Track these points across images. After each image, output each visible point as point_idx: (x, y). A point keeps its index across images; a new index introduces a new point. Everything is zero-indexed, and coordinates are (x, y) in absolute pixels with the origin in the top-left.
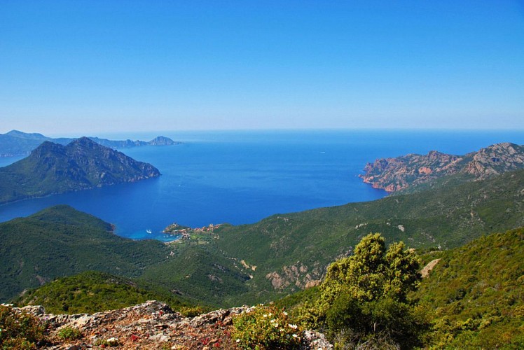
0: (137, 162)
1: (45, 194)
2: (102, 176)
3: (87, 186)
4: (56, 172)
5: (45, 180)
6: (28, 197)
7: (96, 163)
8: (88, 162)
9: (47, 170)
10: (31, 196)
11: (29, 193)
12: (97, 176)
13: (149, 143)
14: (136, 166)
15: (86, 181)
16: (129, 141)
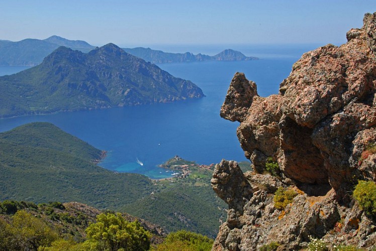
0: (174, 78)
1: (53, 111)
2: (126, 93)
3: (105, 105)
4: (69, 85)
5: (54, 94)
6: (29, 113)
7: (121, 77)
8: (111, 75)
9: (59, 82)
10: (33, 113)
11: (32, 109)
12: (120, 93)
13: (214, 58)
14: (172, 82)
15: (106, 98)
16: (188, 53)
